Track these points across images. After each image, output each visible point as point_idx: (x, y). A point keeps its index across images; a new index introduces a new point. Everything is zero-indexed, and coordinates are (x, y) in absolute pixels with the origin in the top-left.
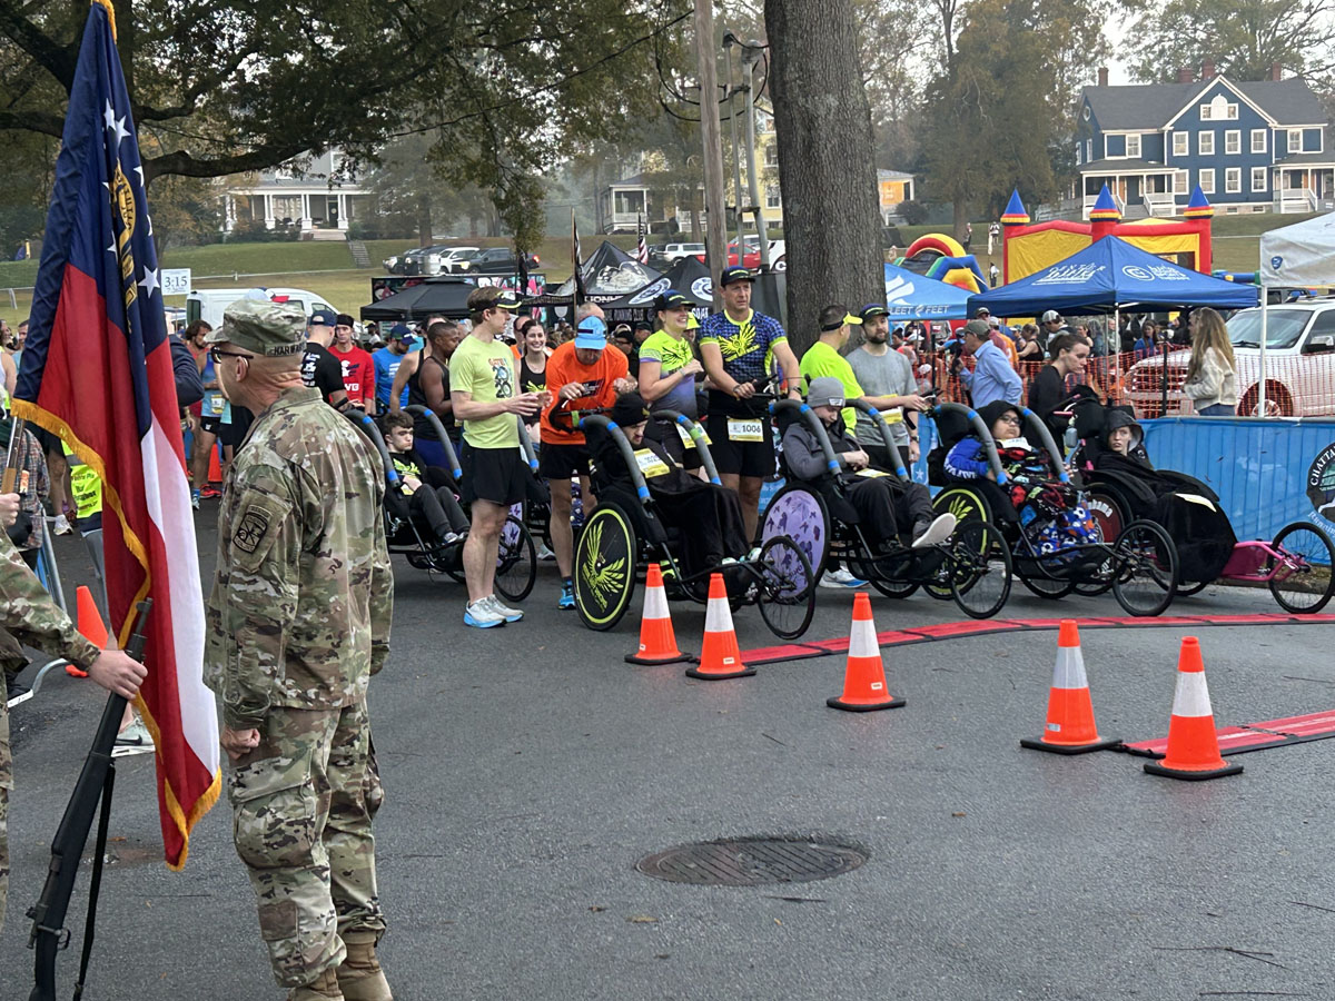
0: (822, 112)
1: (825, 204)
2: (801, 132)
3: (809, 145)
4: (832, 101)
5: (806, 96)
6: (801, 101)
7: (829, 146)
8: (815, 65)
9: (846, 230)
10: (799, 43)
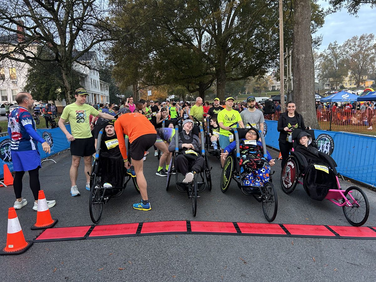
0: (301, 58)
1: (301, 77)
2: (296, 63)
3: (298, 65)
4: (303, 56)
5: (298, 55)
6: (297, 56)
7: (302, 65)
8: (300, 48)
9: (305, 83)
10: (297, 44)
